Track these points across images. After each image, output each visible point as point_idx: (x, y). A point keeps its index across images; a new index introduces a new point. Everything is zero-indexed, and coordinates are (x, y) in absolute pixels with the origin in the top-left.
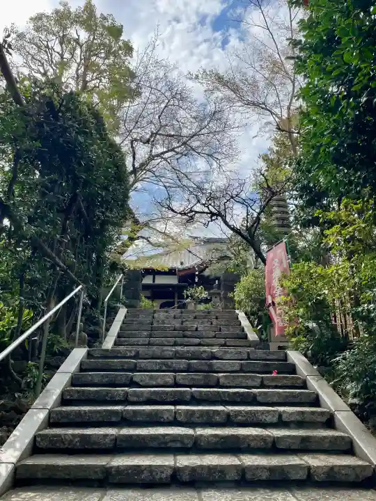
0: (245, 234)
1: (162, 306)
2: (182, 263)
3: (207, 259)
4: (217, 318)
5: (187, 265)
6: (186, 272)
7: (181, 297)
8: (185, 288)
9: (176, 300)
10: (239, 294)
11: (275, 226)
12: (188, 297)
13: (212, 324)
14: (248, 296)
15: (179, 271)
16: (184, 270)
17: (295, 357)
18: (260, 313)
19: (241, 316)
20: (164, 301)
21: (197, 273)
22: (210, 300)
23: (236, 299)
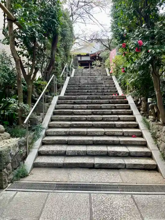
1: (85, 68)
2: (91, 52)
3: (101, 50)
5: (93, 52)
6: (93, 55)
7: (91, 65)
8: (93, 61)
9: (90, 66)
12: (94, 65)
15: (90, 55)
16: (92, 54)
20: (85, 66)
21: (97, 55)
22: (101, 66)
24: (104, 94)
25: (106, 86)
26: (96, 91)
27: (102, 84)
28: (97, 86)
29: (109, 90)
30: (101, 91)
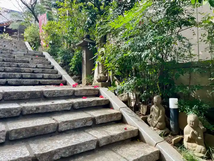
0: (30, 7)
3: (11, 20)
4: (15, 43)
10: (26, 34)
11: (45, 8)
13: (12, 45)
14: (30, 35)
17: (45, 53)
18: (35, 42)
19: (27, 44)
21: (5, 27)
23: (25, 36)
24: (38, 83)
25: (37, 66)
26: (18, 75)
27: (28, 62)
28: (18, 66)
29: (46, 75)
30: (29, 76)
